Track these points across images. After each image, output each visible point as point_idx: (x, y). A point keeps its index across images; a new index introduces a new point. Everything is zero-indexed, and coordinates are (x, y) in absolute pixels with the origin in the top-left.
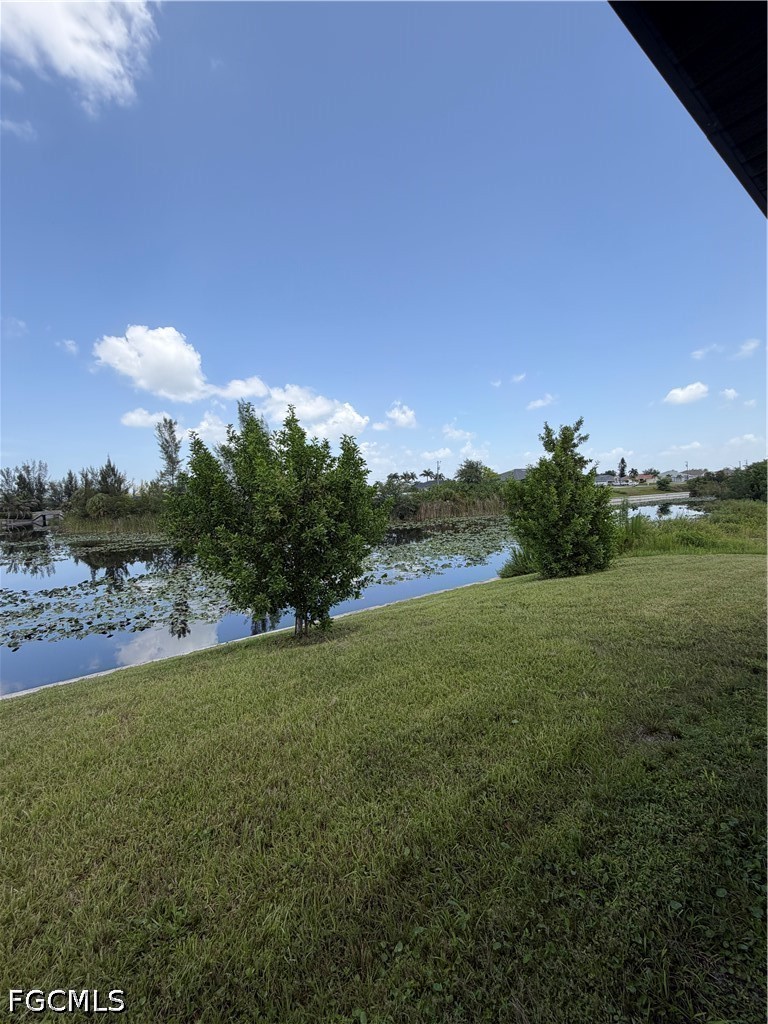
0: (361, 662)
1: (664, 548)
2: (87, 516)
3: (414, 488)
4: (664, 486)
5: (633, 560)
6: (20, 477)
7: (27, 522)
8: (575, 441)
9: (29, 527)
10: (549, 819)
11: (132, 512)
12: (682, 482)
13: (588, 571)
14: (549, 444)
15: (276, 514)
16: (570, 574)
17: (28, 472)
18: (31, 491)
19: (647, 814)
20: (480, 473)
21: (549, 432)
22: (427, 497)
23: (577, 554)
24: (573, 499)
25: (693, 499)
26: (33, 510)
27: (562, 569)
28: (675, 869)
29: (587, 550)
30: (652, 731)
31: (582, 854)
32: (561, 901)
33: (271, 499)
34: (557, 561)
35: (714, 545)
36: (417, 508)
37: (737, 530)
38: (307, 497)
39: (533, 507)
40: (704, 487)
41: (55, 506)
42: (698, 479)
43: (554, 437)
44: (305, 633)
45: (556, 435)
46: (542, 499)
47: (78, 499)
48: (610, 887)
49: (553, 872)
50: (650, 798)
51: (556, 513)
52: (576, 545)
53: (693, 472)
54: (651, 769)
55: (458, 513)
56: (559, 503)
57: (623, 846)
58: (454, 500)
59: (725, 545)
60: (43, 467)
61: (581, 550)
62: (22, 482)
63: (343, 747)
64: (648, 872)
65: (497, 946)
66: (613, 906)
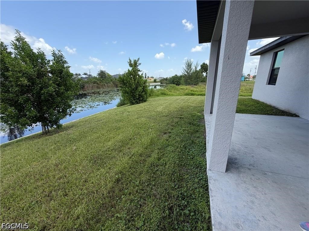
0: (80, 135)
1: (158, 96)
4: (155, 81)
5: (151, 99)
8: (138, 65)
10: (150, 156)
12: (159, 80)
13: (142, 102)
14: (131, 65)
16: (138, 103)
19: (169, 148)
20: (106, 75)
21: (130, 60)
22: (87, 82)
23: (139, 98)
24: (138, 82)
25: (161, 85)
27: (135, 102)
28: (176, 156)
29: (142, 96)
30: (165, 133)
31: (158, 160)
32: (157, 170)
34: (134, 100)
35: (168, 95)
36: (84, 86)
37: (171, 91)
39: (127, 84)
40: (164, 81)
42: (162, 80)
43: (132, 63)
44: (49, 132)
45: (132, 62)
46: (129, 82)
48: (166, 164)
49: (154, 166)
50: (168, 145)
51: (134, 86)
52: (139, 95)
53: (161, 78)
54: (168, 140)
55: (99, 88)
56: (134, 83)
57: (166, 155)
58: (97, 84)
59: (170, 94)
61: (140, 97)
63: (84, 160)
64: (172, 158)
65: (147, 184)
66: (167, 167)
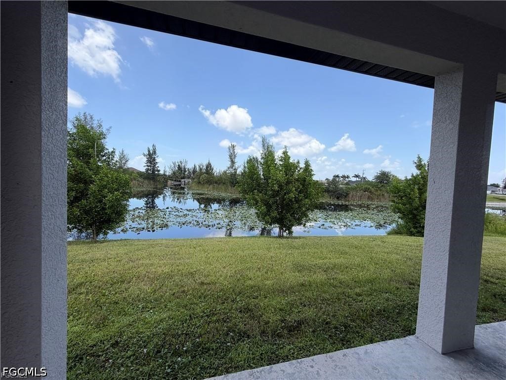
2: (200, 183)
3: (347, 184)
6: (179, 165)
7: (179, 183)
9: (180, 185)
11: (216, 183)
14: (419, 166)
15: (276, 188)
17: (181, 163)
18: (182, 171)
20: (390, 178)
21: (420, 160)
22: (354, 189)
26: (182, 178)
33: (275, 182)
34: (415, 228)
36: (347, 194)
38: (288, 183)
39: (404, 198)
41: (189, 178)
44: (282, 235)
46: (409, 195)
47: (197, 175)
51: (417, 203)
55: (372, 199)
56: (419, 198)
58: (370, 192)
60: (186, 162)
62: (179, 167)
